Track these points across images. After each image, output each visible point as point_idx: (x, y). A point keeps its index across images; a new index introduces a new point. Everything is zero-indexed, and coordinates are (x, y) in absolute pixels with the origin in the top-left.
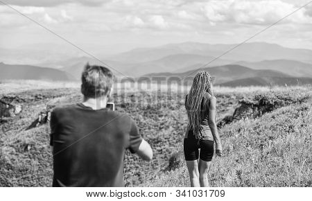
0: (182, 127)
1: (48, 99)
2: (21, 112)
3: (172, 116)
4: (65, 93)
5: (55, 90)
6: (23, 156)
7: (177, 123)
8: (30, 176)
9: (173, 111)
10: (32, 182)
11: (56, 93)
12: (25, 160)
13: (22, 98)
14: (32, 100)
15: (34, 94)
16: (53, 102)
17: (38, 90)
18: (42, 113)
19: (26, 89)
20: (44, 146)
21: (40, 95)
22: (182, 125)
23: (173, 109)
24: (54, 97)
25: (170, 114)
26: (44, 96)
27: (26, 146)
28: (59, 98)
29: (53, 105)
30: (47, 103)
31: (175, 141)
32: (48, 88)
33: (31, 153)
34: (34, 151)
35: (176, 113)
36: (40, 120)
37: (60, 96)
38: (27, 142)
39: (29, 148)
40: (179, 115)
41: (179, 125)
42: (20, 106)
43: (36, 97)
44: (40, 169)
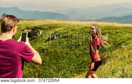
0: (117, 43)
1: (55, 28)
2: (42, 34)
3: (112, 38)
4: (63, 25)
5: (59, 24)
6: (42, 55)
7: (115, 41)
8: (45, 64)
9: (113, 36)
10: (46, 67)
11: (59, 26)
12: (43, 56)
13: (43, 28)
14: (48, 29)
15: (49, 26)
16: (57, 29)
17: (51, 24)
18: (52, 35)
19: (46, 24)
20: (52, 50)
21: (52, 26)
22: (117, 42)
23: (113, 35)
24: (58, 28)
25: (111, 37)
26: (53, 27)
27: (44, 50)
28: (60, 28)
29: (57, 31)
30: (54, 30)
31: (113, 50)
32: (56, 23)
33: (46, 53)
34: (47, 52)
35: (114, 36)
36: (51, 38)
37: (61, 27)
38: (44, 48)
39: (45, 51)
40: (116, 38)
41: (116, 42)
42: (42, 32)
43: (50, 27)
44: (50, 61)
